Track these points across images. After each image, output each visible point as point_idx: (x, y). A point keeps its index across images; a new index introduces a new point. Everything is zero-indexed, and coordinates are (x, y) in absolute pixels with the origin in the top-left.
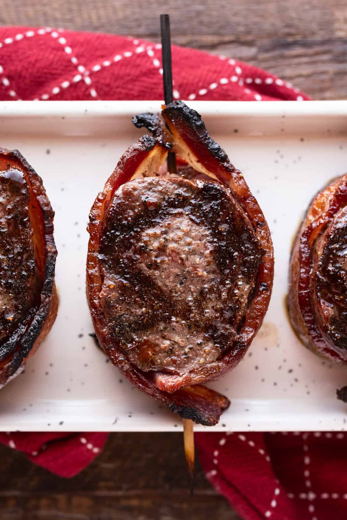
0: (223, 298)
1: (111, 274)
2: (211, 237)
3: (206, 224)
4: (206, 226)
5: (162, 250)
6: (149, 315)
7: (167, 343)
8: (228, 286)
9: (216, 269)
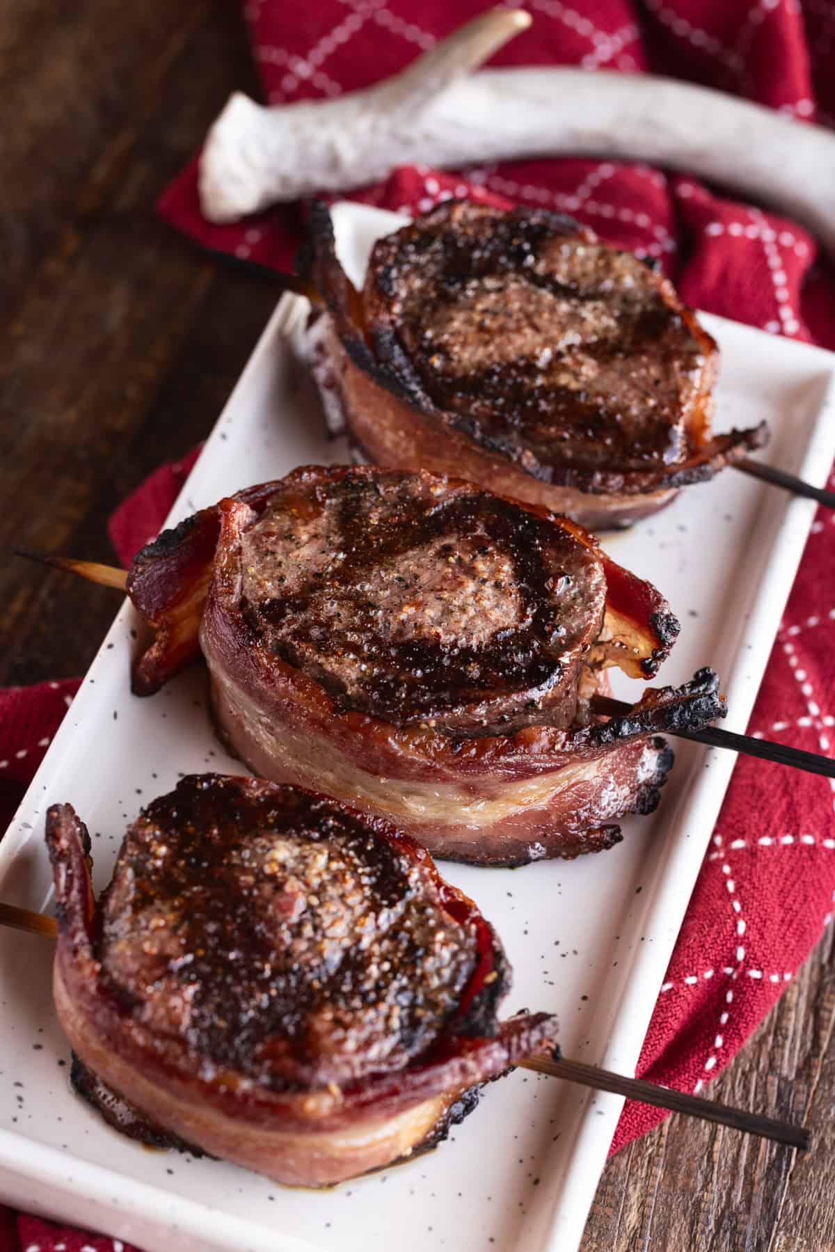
0: (349, 634)
1: (455, 497)
2: (465, 646)
3: (491, 648)
4: (487, 646)
5: (471, 572)
6: (363, 526)
7: (305, 537)
8: (366, 648)
9: (405, 638)
